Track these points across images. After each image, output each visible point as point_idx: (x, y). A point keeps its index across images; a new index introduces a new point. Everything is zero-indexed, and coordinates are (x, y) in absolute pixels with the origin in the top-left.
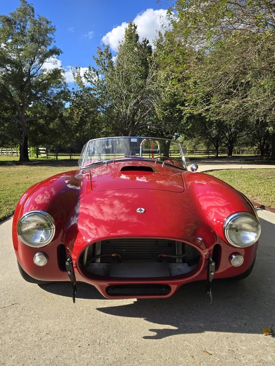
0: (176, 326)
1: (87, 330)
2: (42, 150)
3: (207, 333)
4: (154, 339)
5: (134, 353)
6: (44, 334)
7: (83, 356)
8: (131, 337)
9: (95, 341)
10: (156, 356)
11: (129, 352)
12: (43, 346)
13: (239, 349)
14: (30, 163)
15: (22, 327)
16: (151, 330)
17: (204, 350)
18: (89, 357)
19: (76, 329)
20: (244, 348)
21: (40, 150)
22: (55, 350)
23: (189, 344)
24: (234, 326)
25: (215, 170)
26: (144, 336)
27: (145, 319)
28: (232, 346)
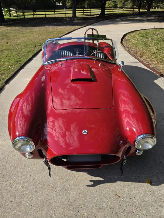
0: (103, 178)
1: (58, 181)
2: (13, 10)
3: (118, 182)
4: (92, 186)
5: (82, 196)
6: (37, 183)
7: (58, 198)
8: (80, 185)
9: (63, 188)
10: (93, 198)
11: (80, 195)
12: (38, 191)
13: (133, 193)
14: (6, 23)
15: (26, 179)
16: (91, 181)
17: (116, 193)
18: (61, 198)
19: (53, 180)
20: (135, 192)
21: (12, 10)
22: (44, 194)
23: (109, 190)
24: (132, 177)
25: (136, 31)
26: (87, 185)
27: (87, 174)
28: (130, 191)
